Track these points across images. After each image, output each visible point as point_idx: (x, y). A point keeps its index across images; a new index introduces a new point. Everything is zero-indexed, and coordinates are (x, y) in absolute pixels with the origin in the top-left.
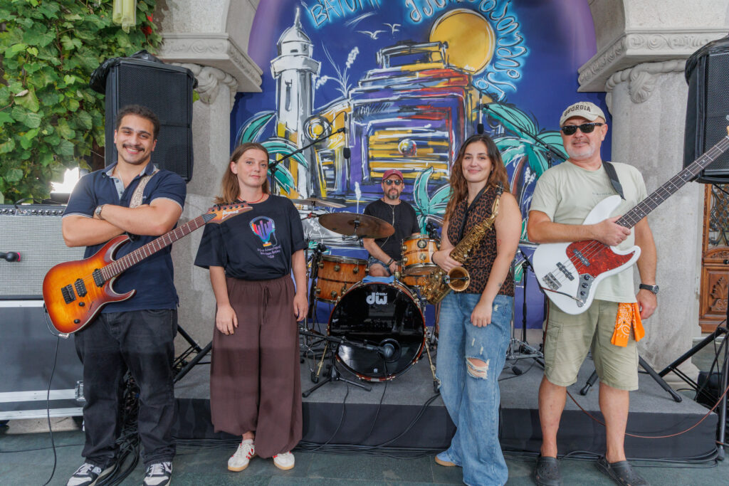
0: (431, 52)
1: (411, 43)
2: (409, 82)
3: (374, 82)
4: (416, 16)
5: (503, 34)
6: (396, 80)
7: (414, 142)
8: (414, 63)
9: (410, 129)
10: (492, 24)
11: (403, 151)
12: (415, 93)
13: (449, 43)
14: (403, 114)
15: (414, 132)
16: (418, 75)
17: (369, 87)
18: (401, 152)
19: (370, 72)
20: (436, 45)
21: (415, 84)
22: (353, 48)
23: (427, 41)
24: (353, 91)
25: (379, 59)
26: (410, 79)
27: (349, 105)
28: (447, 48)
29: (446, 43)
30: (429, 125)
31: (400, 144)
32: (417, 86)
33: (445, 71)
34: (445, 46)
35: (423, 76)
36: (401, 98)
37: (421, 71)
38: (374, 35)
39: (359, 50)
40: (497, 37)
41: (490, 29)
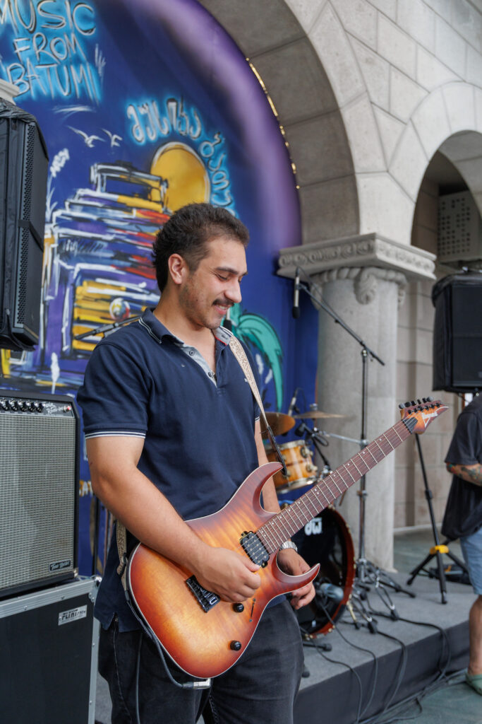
0: (152, 188)
1: (132, 168)
2: (124, 220)
3: (86, 208)
4: (138, 134)
5: (217, 189)
6: (111, 212)
7: (127, 304)
8: (131, 195)
9: (125, 285)
10: (209, 175)
11: (115, 314)
12: (130, 236)
13: (169, 182)
14: (116, 262)
15: (128, 290)
16: (135, 214)
17: (78, 213)
18: (113, 316)
19: (81, 192)
20: (157, 181)
21: (131, 224)
22: (61, 149)
23: (148, 171)
24: (58, 213)
25: (94, 176)
26: (126, 215)
27: (52, 233)
28: (167, 187)
29: (166, 181)
30: (143, 285)
31: (112, 304)
32: (133, 227)
33: (162, 216)
34: (165, 184)
35: (141, 216)
36: (116, 239)
37: (139, 208)
38: (89, 140)
39: (70, 154)
40: (212, 192)
41: (206, 178)
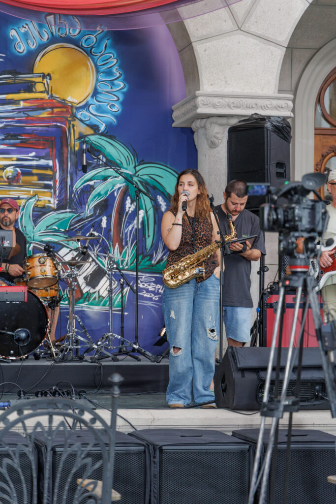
0: (35, 83)
1: (15, 73)
2: (13, 111)
4: (20, 48)
5: (104, 68)
6: (1, 108)
7: (18, 170)
8: (18, 92)
9: (15, 156)
10: (93, 60)
11: (8, 178)
12: (18, 122)
13: (52, 75)
14: (7, 141)
15: (18, 160)
16: (22, 104)
18: (6, 180)
20: (40, 76)
21: (20, 112)
23: (31, 71)
26: (14, 107)
28: (50, 79)
29: (49, 75)
30: (33, 154)
31: (5, 171)
32: (22, 114)
33: (49, 101)
34: (48, 77)
35: (27, 105)
36: (6, 126)
37: (25, 100)
40: (98, 71)
41: (90, 64)
